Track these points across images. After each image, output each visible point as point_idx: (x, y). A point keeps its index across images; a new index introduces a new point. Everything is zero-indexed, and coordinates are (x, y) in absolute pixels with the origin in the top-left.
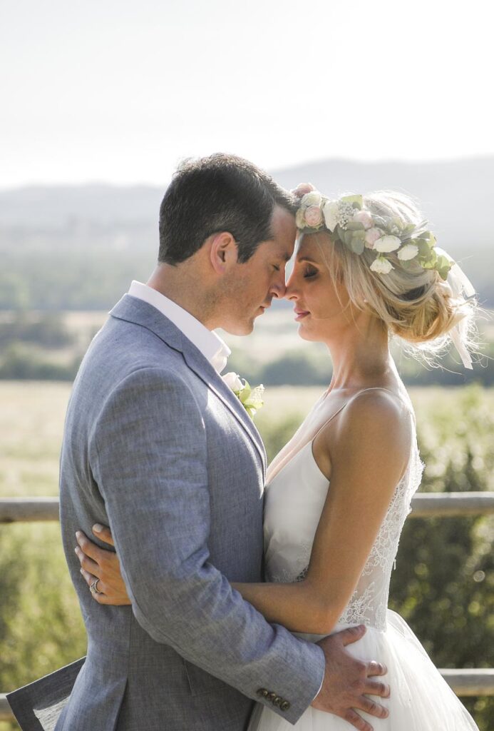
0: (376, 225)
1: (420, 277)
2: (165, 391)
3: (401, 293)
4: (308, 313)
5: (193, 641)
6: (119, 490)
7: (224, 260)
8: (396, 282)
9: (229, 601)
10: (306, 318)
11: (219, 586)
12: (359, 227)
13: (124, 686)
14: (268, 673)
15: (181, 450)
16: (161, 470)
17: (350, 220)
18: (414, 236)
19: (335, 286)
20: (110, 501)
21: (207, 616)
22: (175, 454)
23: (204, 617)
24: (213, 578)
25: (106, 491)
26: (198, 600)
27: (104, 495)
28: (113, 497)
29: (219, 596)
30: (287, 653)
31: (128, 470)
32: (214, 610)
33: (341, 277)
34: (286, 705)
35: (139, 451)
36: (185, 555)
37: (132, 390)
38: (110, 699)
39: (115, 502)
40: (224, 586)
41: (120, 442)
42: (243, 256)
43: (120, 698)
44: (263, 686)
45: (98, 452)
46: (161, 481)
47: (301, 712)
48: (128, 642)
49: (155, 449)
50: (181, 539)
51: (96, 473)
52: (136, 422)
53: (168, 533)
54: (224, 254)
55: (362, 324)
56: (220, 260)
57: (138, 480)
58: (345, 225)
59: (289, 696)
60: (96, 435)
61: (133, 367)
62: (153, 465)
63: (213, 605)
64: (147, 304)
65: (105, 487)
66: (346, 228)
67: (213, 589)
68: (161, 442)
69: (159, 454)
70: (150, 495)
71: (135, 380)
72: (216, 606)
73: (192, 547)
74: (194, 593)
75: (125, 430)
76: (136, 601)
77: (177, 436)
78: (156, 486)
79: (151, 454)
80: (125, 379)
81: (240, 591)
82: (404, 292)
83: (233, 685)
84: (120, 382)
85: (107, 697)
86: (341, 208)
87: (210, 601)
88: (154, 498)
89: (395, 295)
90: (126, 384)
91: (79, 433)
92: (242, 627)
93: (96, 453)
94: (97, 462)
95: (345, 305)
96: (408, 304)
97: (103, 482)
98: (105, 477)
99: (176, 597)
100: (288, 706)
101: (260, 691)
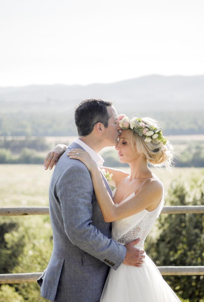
0: (146, 127)
1: (158, 145)
2: (82, 172)
3: (153, 150)
4: (123, 155)
5: (84, 246)
6: (65, 200)
7: (101, 130)
8: (152, 147)
9: (96, 235)
10: (122, 156)
11: (93, 231)
12: (141, 128)
13: (63, 261)
14: (108, 255)
15: (85, 190)
16: (78, 195)
17: (138, 126)
18: (157, 131)
19: (133, 147)
20: (62, 203)
21: (88, 239)
22: (83, 191)
23: (87, 239)
24: (90, 229)
25: (61, 200)
26: (86, 235)
27: (60, 201)
28: (63, 202)
29: (92, 233)
30: (114, 249)
31: (69, 194)
32: (91, 238)
33: (135, 144)
34: (113, 265)
35: (72, 189)
36: (83, 221)
37: (72, 170)
38: (59, 265)
39: (64, 204)
40: (94, 230)
41: (67, 186)
42: (106, 126)
43: (62, 265)
44: (106, 259)
45: (60, 188)
46: (78, 199)
47: (118, 267)
48: (65, 248)
49: (77, 189)
50: (83, 216)
51: (59, 194)
52: (72, 180)
53: (79, 215)
54: (100, 128)
55: (140, 159)
56: (101, 131)
57: (71, 198)
58: (137, 127)
59: (114, 262)
60: (60, 183)
61: (73, 164)
62: (76, 194)
63: (90, 236)
64: (79, 145)
65: (61, 199)
66: (137, 128)
67: (90, 232)
68: (79, 187)
69: (78, 191)
70: (74, 203)
71: (73, 167)
72: (91, 237)
73: (86, 219)
74: (84, 233)
75: (69, 182)
76: (68, 234)
77: (84, 186)
78: (77, 200)
79: (76, 191)
80: (70, 167)
81: (100, 230)
82: (154, 150)
83: (97, 258)
84: (68, 168)
85: (58, 265)
86: (135, 122)
87: (89, 235)
88: (76, 204)
89: (151, 151)
90: (70, 168)
91: (54, 182)
92: (100, 242)
93: (59, 188)
94: (59, 191)
95: (136, 153)
96: (155, 153)
97: (61, 197)
98: (61, 196)
99: (79, 234)
100: (114, 265)
101: (106, 260)
